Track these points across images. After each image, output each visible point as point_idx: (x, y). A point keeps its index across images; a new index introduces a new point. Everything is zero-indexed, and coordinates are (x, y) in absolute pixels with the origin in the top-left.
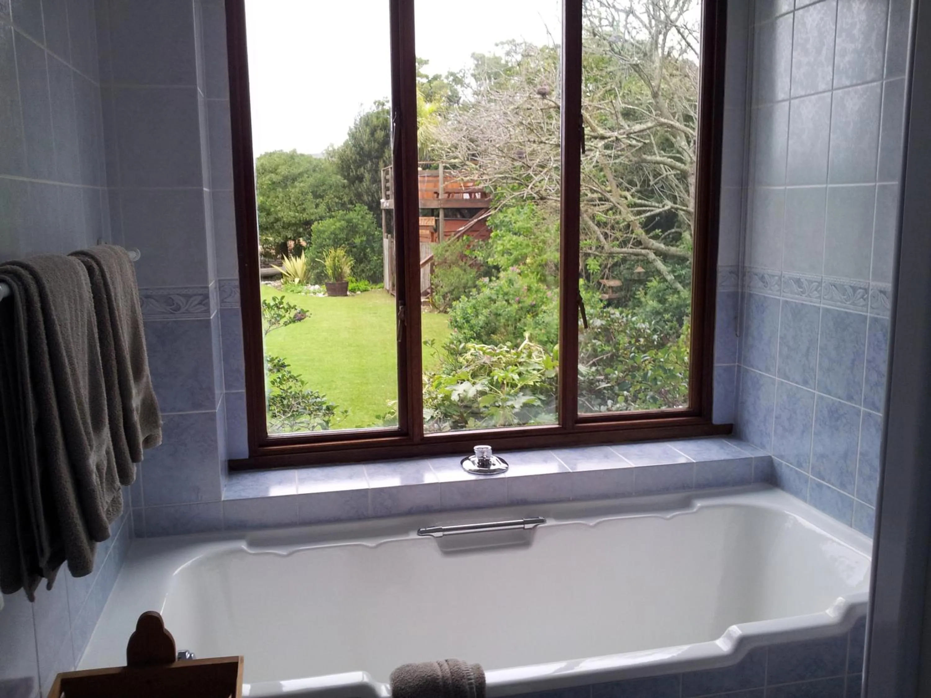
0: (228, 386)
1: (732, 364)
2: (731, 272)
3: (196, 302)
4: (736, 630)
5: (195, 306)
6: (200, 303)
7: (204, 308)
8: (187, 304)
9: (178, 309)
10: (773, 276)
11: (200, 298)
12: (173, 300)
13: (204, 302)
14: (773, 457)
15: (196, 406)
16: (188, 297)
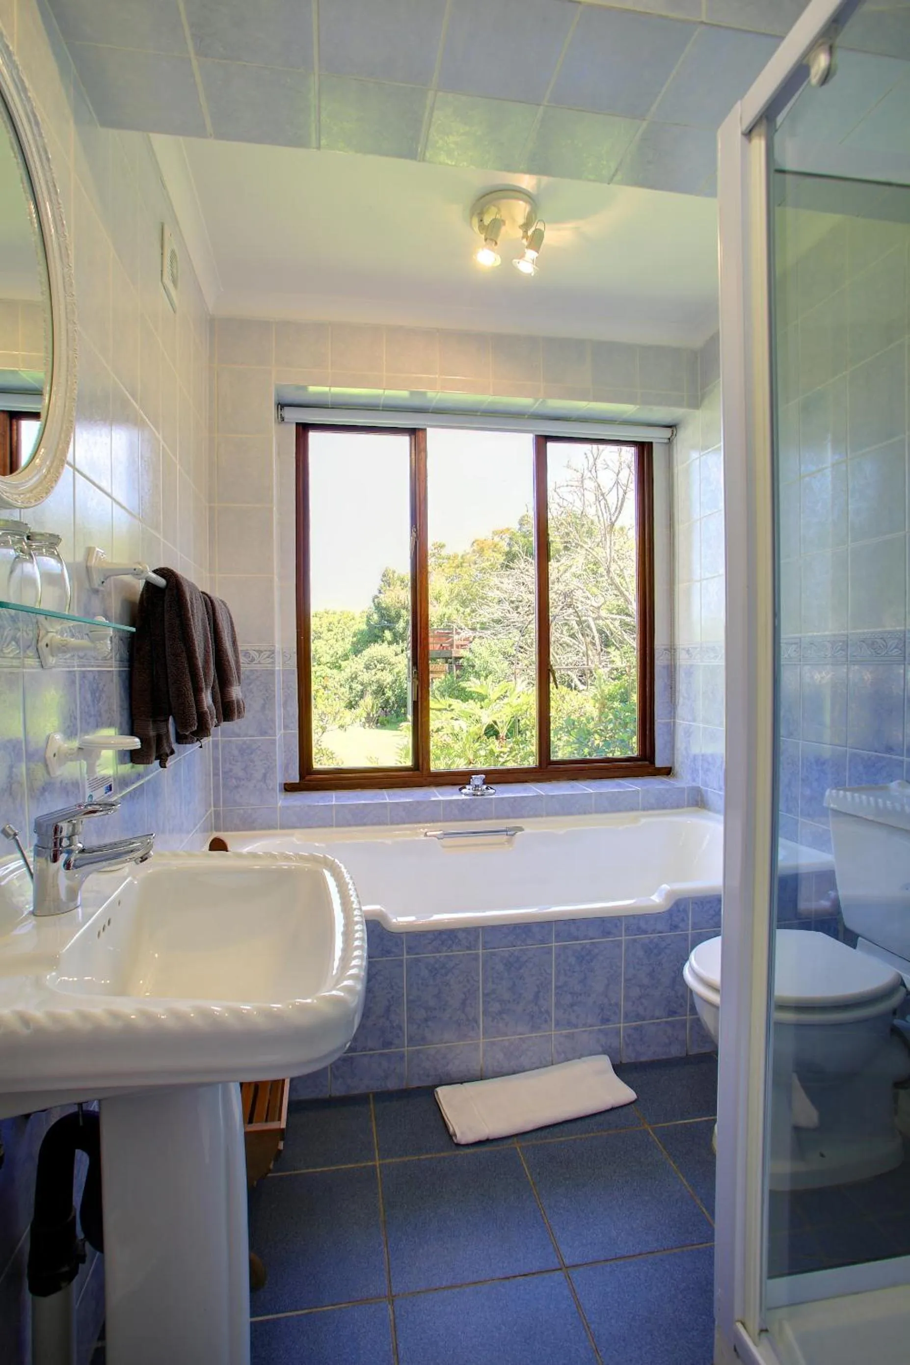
0: (286, 727)
1: (669, 720)
2: (665, 650)
3: (265, 656)
4: (665, 887)
5: (265, 659)
6: (268, 657)
7: (271, 660)
8: (259, 657)
9: (253, 660)
10: (696, 648)
11: (268, 653)
12: (250, 654)
13: (271, 656)
14: (701, 787)
15: (263, 733)
16: (260, 652)
